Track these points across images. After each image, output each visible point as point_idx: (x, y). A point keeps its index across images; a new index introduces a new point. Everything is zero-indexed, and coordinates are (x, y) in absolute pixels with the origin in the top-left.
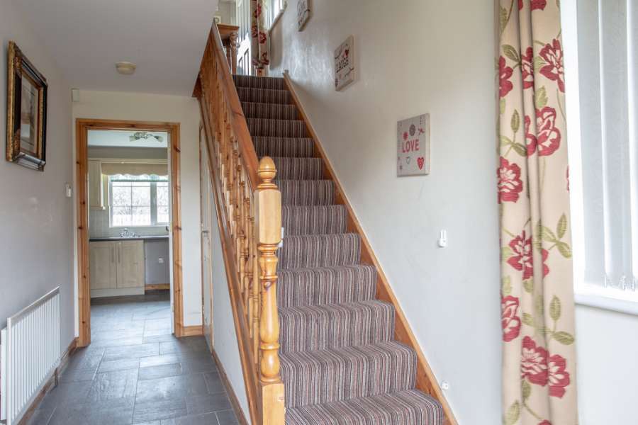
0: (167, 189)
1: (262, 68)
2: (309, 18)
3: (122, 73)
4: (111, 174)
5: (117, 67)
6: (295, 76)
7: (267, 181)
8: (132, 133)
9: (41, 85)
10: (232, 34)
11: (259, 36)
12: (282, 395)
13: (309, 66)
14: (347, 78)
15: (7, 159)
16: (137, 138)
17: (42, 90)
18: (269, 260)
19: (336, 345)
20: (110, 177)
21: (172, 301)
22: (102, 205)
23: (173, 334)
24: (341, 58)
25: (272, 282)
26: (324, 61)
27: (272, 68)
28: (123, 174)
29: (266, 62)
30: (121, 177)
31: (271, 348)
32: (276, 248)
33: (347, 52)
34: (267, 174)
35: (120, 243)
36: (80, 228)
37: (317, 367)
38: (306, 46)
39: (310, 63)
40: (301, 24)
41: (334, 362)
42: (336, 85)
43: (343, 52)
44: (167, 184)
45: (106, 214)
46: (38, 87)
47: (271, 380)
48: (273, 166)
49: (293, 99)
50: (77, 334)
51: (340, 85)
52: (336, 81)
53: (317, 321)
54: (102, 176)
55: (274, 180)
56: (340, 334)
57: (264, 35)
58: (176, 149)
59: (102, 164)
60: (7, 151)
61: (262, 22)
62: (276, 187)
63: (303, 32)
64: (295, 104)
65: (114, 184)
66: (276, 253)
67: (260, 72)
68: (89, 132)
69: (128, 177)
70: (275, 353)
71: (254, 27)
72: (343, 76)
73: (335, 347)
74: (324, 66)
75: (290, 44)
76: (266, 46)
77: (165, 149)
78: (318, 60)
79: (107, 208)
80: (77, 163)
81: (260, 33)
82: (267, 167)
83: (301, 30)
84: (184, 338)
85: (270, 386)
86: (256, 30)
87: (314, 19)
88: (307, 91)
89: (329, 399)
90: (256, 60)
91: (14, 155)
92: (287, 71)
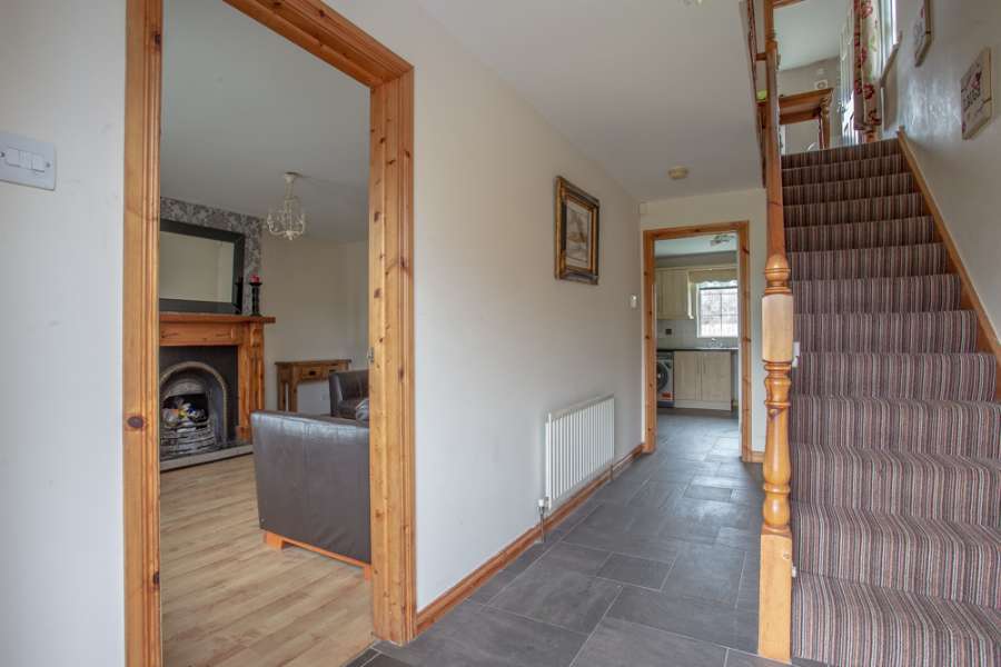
0: (736, 297)
1: (872, 131)
2: (928, 45)
3: (675, 178)
4: (699, 282)
5: (670, 173)
6: (912, 132)
7: (776, 283)
8: (712, 237)
9: (593, 206)
10: (822, 100)
11: (864, 91)
12: (789, 552)
13: (929, 112)
14: (980, 116)
15: (556, 277)
16: (718, 242)
17: (595, 211)
18: (776, 383)
19: (917, 512)
20: (698, 286)
21: (740, 421)
22: (690, 314)
23: (741, 458)
24: (970, 88)
25: (781, 410)
26: (949, 99)
27: (886, 128)
28: (711, 281)
29: (878, 122)
30: (710, 285)
31: (775, 490)
32: (788, 368)
33: (978, 76)
34: (775, 275)
35: (705, 354)
36: (647, 337)
37: (864, 533)
38: (925, 86)
39: (931, 108)
40: (918, 55)
41: (896, 535)
42: (963, 130)
43: (974, 77)
44: (736, 290)
45: (693, 324)
46: (591, 209)
47: (775, 531)
48: (784, 265)
49: (907, 164)
50: (643, 439)
51: (969, 131)
52: (964, 125)
53: (880, 472)
54: (689, 285)
55: (787, 283)
56: (924, 498)
57: (871, 87)
58: (745, 250)
59: (690, 273)
60: (556, 269)
61: (868, 70)
62: (789, 290)
63: (922, 68)
64: (910, 170)
65: (703, 292)
66: (790, 374)
67: (871, 137)
68: (657, 242)
69: (718, 284)
70: (783, 499)
71: (857, 81)
72: (972, 116)
73: (915, 514)
74: (949, 106)
75: (907, 88)
76: (876, 100)
77: (734, 252)
78: (942, 101)
79: (695, 317)
80: (645, 274)
81: (866, 86)
82: (776, 267)
83: (919, 64)
84: (752, 463)
85: (771, 536)
86: (860, 84)
87: (934, 43)
88: (927, 149)
89: (885, 582)
90: (860, 123)
91: (561, 272)
92: (902, 128)
